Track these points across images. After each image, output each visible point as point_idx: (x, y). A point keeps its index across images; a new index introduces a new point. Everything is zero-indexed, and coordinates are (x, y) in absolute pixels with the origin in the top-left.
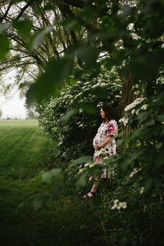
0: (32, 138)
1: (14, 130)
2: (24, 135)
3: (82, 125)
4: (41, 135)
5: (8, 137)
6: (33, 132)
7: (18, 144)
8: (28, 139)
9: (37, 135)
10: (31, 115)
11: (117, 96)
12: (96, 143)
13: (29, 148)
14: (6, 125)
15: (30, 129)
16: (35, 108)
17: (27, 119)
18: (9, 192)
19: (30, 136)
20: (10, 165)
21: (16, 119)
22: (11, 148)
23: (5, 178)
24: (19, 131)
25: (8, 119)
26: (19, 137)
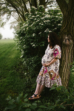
2: (9, 48)
7: (4, 54)
8: (10, 50)
11: (59, 25)
12: (44, 62)
13: (10, 56)
19: (12, 48)
21: (9, 39)
24: (7, 45)
25: (5, 39)
26: (6, 49)
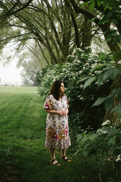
0: (31, 104)
1: (14, 96)
2: (24, 102)
3: (82, 98)
4: (38, 102)
5: (11, 103)
6: (31, 99)
7: (21, 110)
8: (28, 105)
9: (35, 101)
10: (26, 83)
13: (31, 113)
14: (6, 91)
15: (28, 96)
16: (30, 77)
17: (22, 86)
18: (23, 149)
19: (29, 102)
20: (18, 127)
21: (13, 86)
22: (15, 113)
23: (17, 138)
24: (19, 98)
25: (6, 85)
26: (20, 103)
